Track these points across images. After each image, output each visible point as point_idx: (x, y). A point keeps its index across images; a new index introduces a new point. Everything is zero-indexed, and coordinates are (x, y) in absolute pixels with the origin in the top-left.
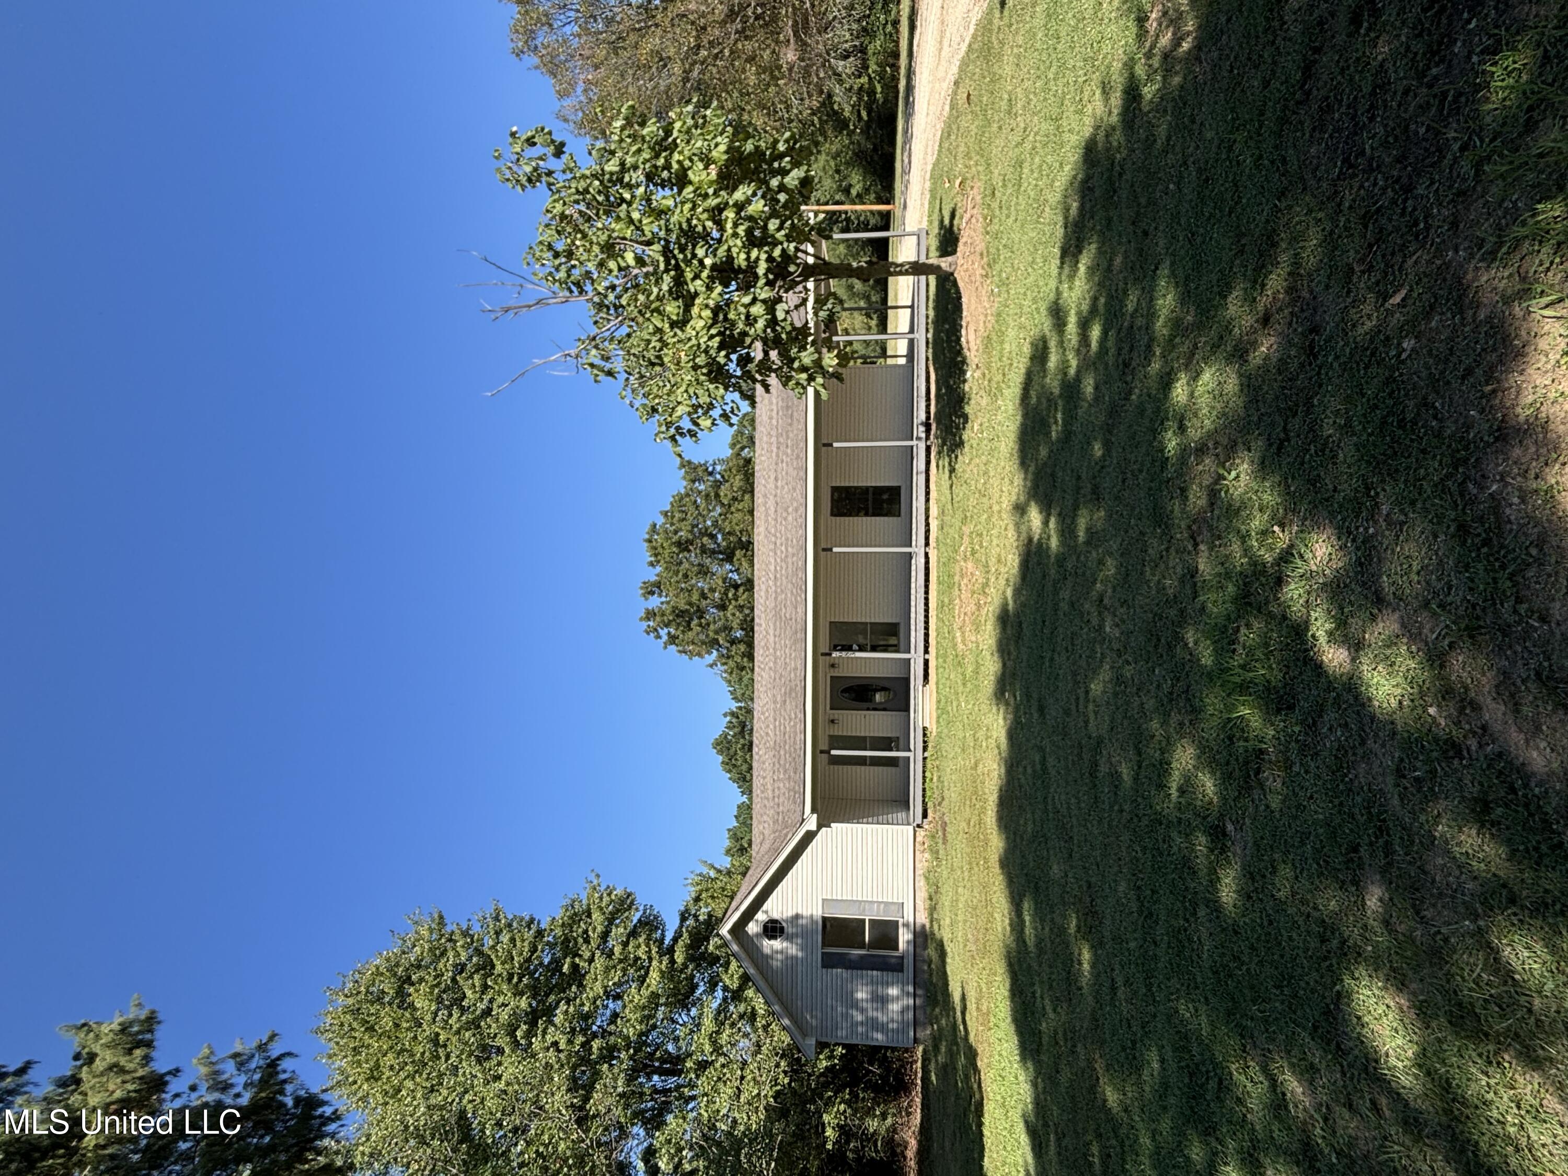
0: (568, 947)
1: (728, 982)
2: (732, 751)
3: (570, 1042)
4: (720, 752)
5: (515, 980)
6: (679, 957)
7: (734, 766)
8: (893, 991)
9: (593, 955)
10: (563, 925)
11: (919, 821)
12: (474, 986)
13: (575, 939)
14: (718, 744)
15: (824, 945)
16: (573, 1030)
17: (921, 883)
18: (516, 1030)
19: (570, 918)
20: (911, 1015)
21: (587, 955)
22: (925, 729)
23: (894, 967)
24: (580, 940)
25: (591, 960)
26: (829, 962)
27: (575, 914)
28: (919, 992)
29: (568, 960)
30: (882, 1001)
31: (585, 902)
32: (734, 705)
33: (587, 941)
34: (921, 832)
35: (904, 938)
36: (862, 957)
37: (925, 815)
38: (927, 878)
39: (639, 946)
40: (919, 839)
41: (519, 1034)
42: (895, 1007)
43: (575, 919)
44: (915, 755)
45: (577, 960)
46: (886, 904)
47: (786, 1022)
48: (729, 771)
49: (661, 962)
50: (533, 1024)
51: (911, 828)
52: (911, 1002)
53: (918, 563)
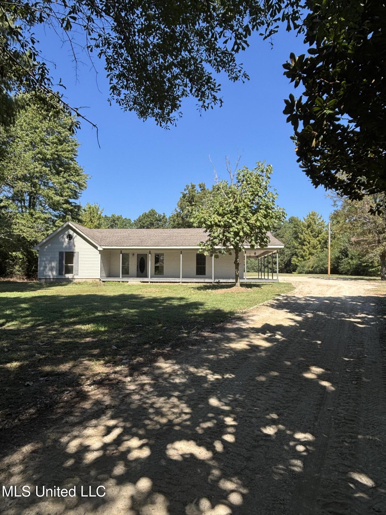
0: (67, 169)
1: (57, 222)
2: (150, 216)
3: (37, 172)
4: (150, 212)
5: (56, 153)
6: (65, 206)
7: (144, 218)
8: (54, 273)
9: (65, 178)
10: (74, 167)
11: (102, 280)
12: (53, 139)
13: (70, 172)
14: (153, 211)
15: (66, 252)
16: (41, 173)
17: (84, 280)
18: (41, 154)
19: (77, 170)
20: (48, 277)
21: (65, 176)
22: (128, 282)
23: (60, 273)
24: (69, 173)
25: (63, 177)
26: (61, 254)
27: (78, 171)
28: (55, 280)
29: (63, 170)
30: (51, 269)
31: (82, 174)
32: (167, 217)
33: (69, 176)
34: (98, 280)
35: (69, 276)
36: (63, 264)
37: (103, 282)
38: (85, 282)
39: (67, 192)
40: (97, 280)
41: (39, 155)
42: (50, 273)
43: (76, 171)
44: (121, 279)
45: (63, 173)
46: (78, 270)
47: (44, 241)
48: (143, 216)
49: (63, 200)
50: (42, 160)
51: (99, 277)
52: (52, 277)
53: (177, 280)
